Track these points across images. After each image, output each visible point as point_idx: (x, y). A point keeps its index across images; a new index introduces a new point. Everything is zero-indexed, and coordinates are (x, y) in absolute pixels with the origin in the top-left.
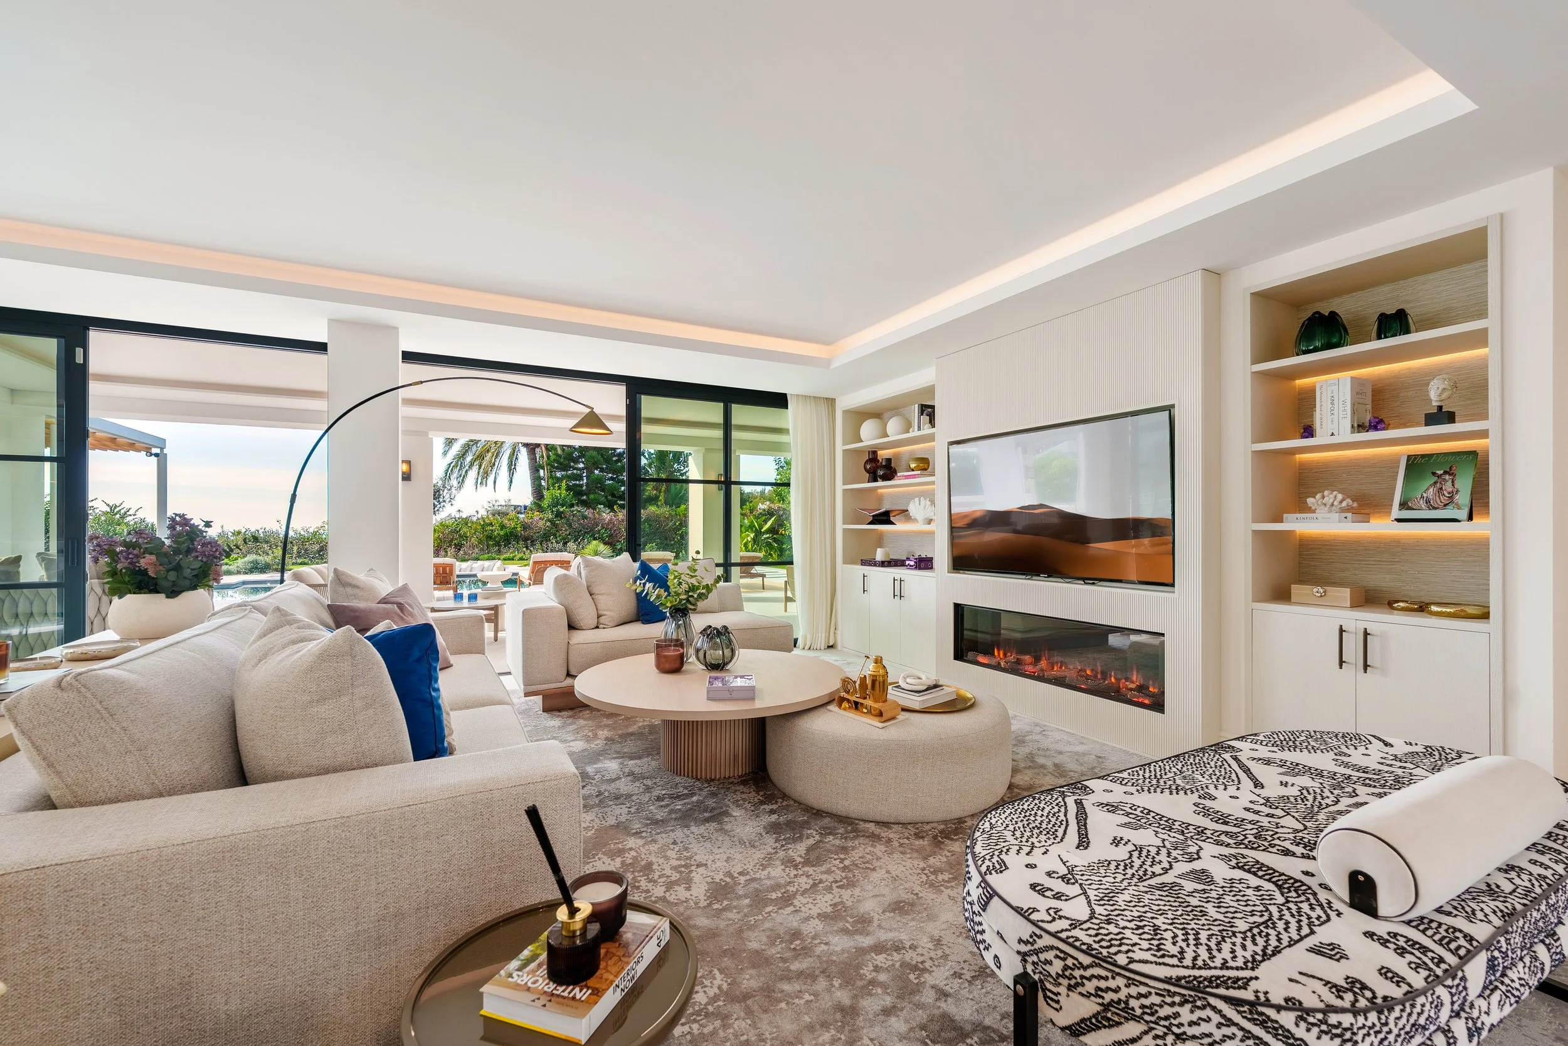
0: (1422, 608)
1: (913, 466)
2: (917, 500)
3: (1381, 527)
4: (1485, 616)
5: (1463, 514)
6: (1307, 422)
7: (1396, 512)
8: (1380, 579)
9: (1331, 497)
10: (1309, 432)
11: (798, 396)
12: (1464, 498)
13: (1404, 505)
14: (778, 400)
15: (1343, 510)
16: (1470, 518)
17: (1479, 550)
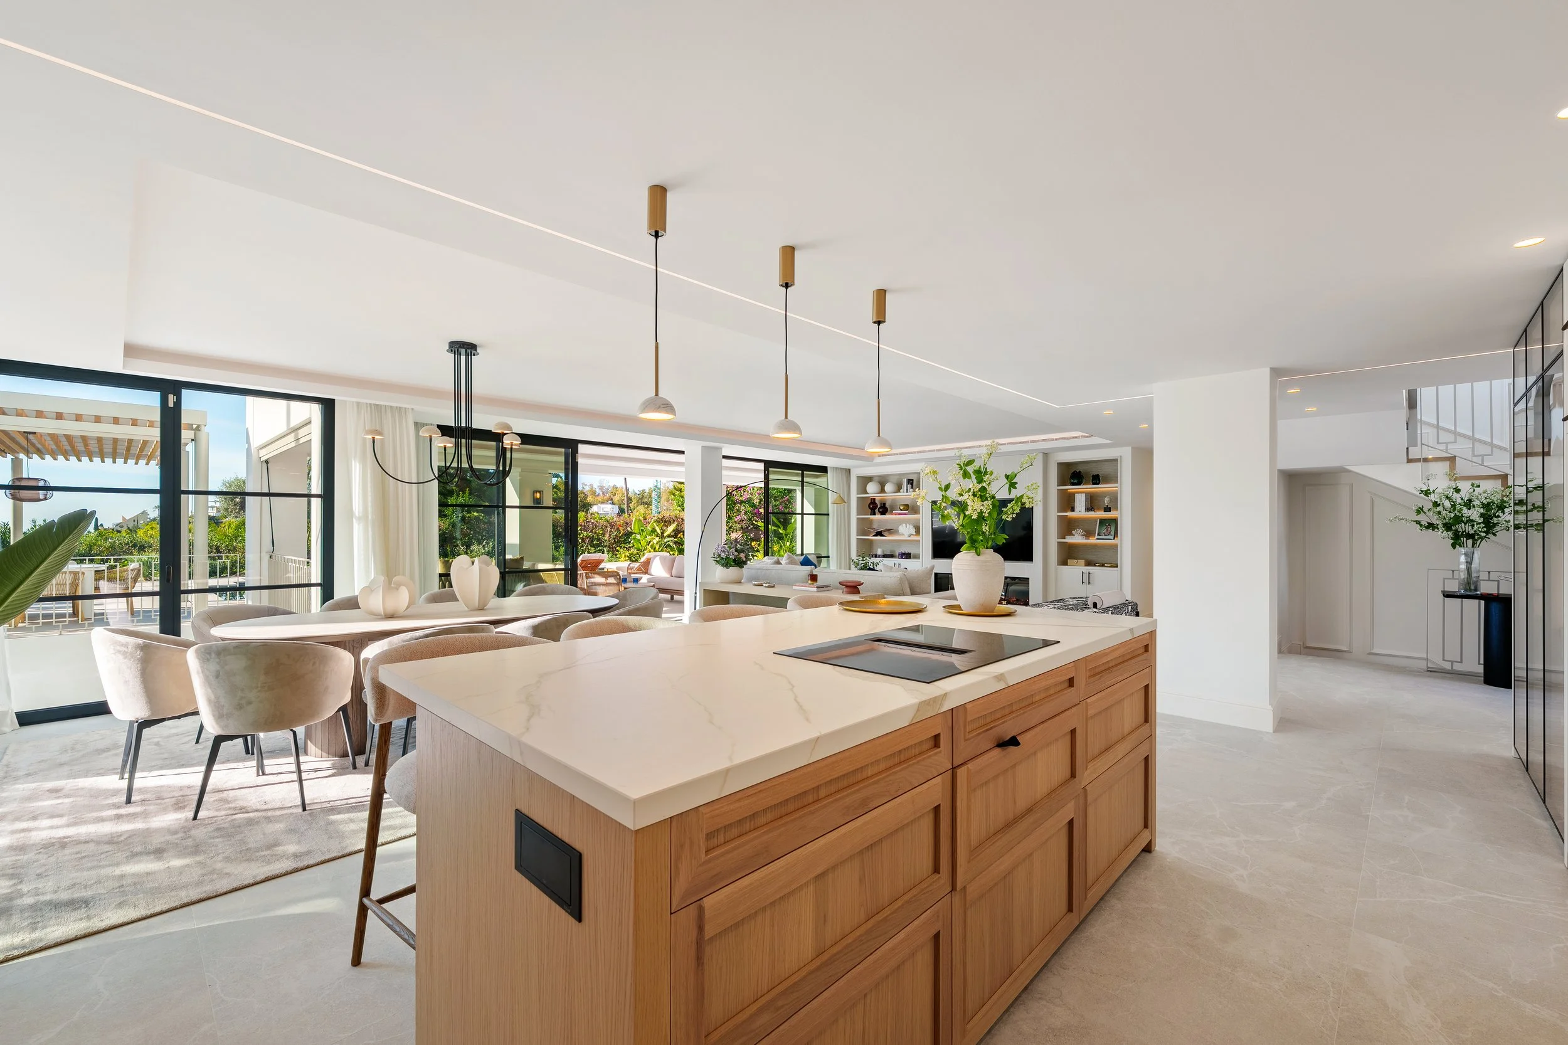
0: (1103, 565)
1: (902, 508)
2: (904, 525)
3: (1093, 541)
4: (1117, 567)
5: (1112, 538)
6: (1073, 506)
7: (1096, 537)
8: (1091, 557)
9: (1080, 531)
10: (1073, 510)
11: (841, 468)
12: (1112, 533)
13: (1098, 535)
14: (823, 469)
15: (1082, 535)
16: (1114, 539)
17: (1115, 547)
